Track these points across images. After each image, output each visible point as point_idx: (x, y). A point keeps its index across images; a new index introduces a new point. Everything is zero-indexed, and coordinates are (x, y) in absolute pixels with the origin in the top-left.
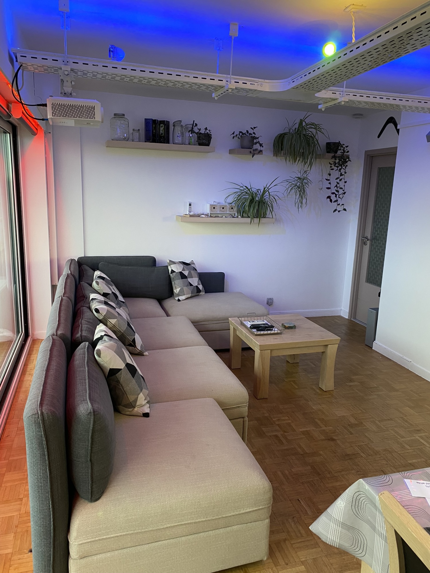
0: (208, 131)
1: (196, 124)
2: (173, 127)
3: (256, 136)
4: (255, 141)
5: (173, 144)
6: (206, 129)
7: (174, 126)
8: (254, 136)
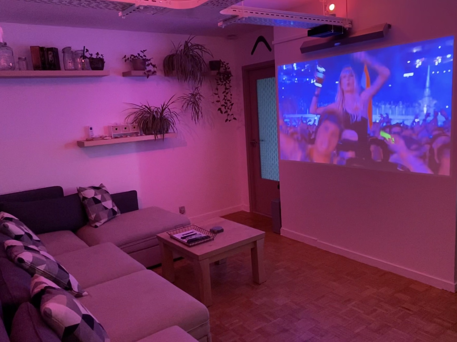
0: (100, 56)
1: (86, 49)
2: (63, 54)
3: (148, 58)
4: (147, 63)
5: (65, 70)
6: (98, 54)
7: (63, 52)
8: (146, 59)
